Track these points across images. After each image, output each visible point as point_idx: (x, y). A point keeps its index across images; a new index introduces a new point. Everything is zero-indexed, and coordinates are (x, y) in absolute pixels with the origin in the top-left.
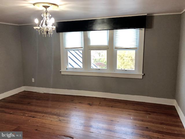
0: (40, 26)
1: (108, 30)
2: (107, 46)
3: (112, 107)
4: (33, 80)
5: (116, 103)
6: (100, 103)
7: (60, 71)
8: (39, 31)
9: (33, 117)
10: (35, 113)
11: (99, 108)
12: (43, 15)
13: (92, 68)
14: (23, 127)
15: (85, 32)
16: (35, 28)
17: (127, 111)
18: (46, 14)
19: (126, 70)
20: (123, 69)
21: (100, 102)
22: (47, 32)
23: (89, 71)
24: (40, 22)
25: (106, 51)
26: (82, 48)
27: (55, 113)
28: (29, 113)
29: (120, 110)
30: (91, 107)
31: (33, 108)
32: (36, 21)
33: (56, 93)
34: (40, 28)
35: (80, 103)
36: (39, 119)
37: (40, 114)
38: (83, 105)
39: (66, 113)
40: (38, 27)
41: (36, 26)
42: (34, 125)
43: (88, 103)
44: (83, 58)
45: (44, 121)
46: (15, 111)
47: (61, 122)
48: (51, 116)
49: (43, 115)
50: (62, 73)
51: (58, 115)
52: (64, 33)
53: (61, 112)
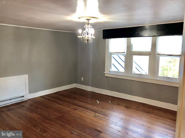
0: (83, 35)
1: (151, 37)
2: (149, 52)
3: (148, 113)
4: (82, 79)
5: (154, 110)
6: (137, 108)
7: (104, 73)
8: (82, 39)
9: (75, 110)
10: (78, 107)
11: (134, 112)
12: (86, 27)
13: (133, 72)
14: (65, 116)
15: (129, 38)
16: (79, 37)
17: (163, 120)
18: (88, 25)
19: (168, 78)
20: (165, 76)
21: (138, 106)
22: (88, 40)
23: (130, 76)
24: (83, 32)
25: (149, 56)
26: (125, 53)
27: (94, 109)
28: (73, 106)
29: (156, 117)
30: (127, 109)
31: (77, 102)
32: (80, 31)
33: (100, 93)
34: (83, 37)
35: (118, 104)
36: (80, 113)
37: (81, 108)
38: (120, 107)
39: (102, 111)
40: (81, 36)
41: (80, 36)
42: (74, 117)
43: (126, 106)
44: (126, 62)
45: (82, 114)
46: (64, 102)
47: (96, 118)
48: (89, 111)
49: (84, 109)
50: (106, 75)
51: (95, 112)
52: (109, 39)
53: (98, 109)
